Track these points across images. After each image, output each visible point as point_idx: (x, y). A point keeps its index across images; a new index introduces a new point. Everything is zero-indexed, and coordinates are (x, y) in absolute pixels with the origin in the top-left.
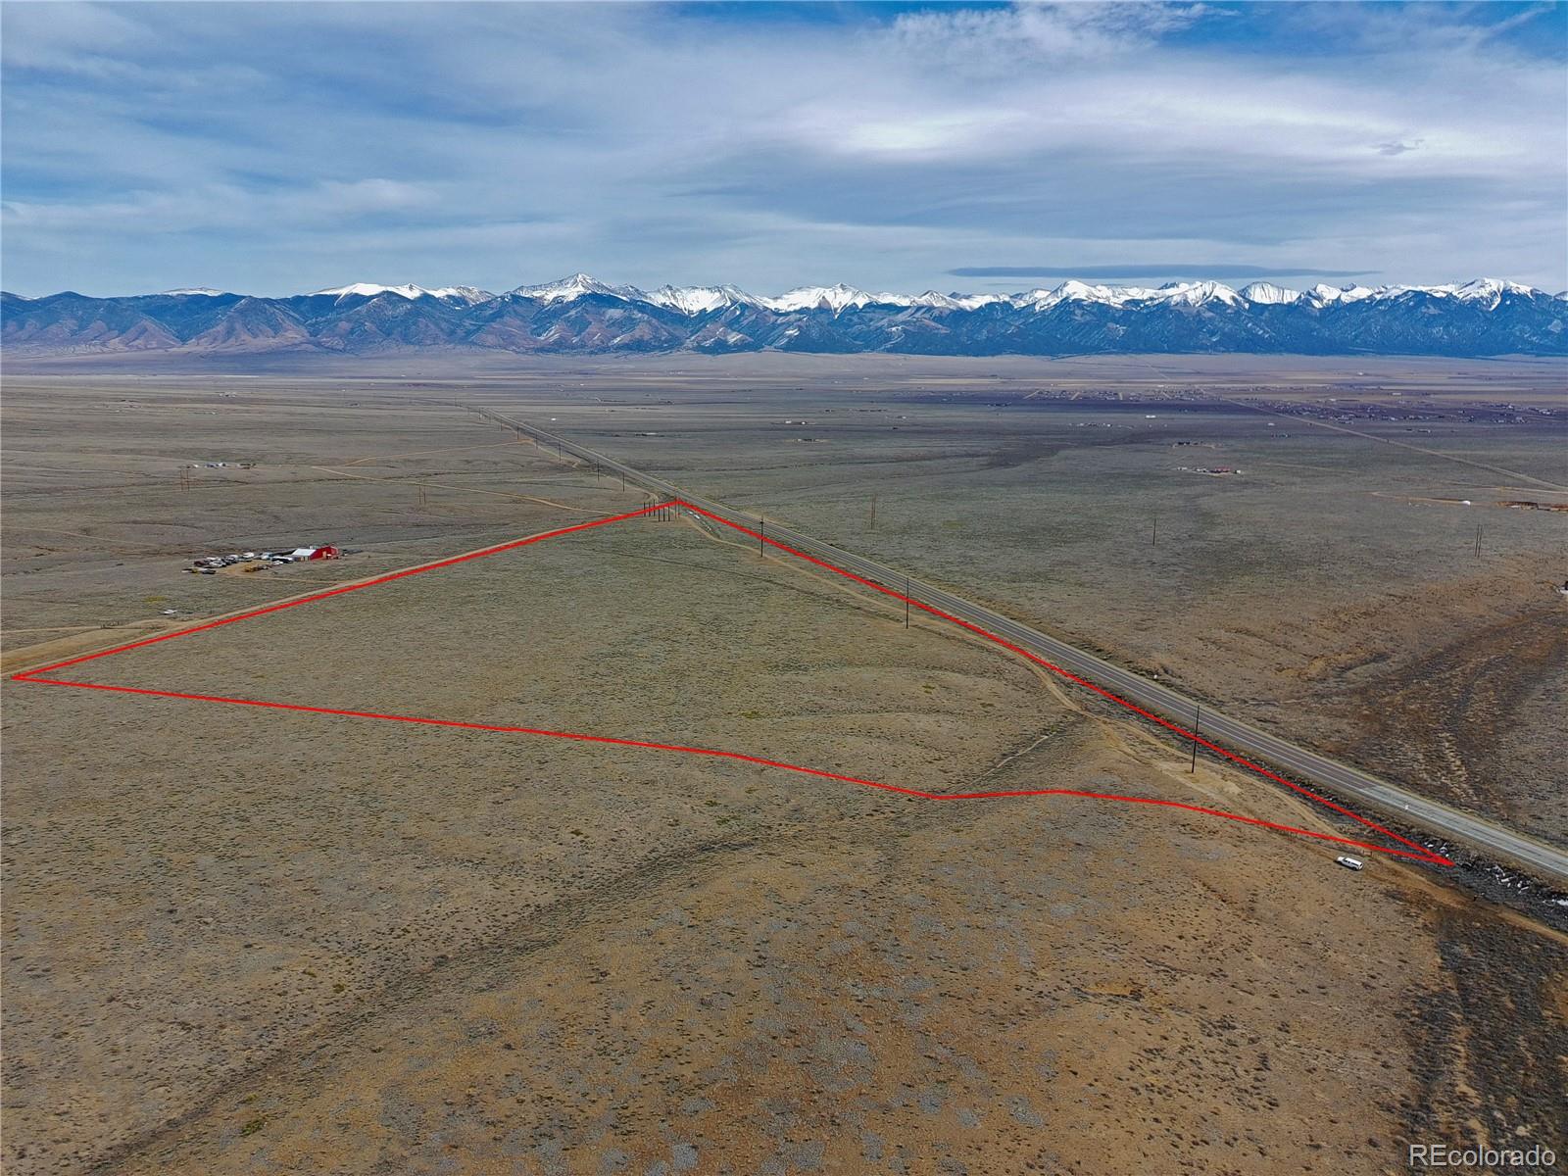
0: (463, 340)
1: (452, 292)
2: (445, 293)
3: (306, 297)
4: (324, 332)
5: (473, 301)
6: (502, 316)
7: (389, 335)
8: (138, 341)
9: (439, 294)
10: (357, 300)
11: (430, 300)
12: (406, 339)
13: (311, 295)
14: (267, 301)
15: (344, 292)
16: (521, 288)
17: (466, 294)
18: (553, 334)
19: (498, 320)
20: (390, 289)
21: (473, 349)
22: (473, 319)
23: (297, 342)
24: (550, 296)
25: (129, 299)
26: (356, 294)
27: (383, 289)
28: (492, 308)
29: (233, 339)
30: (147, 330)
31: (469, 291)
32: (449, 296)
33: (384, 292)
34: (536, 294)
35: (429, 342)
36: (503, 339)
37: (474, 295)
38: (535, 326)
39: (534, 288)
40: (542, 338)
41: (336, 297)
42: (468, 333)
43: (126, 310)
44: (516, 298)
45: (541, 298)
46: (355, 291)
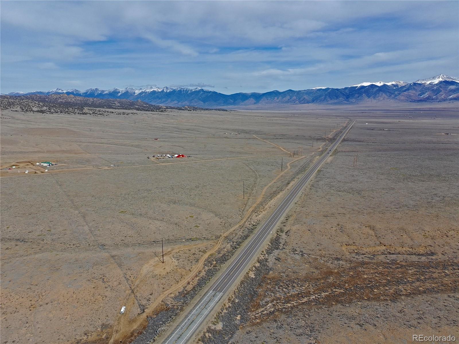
0: (393, 98)
1: (394, 83)
2: (391, 84)
3: (348, 88)
4: (351, 97)
5: (400, 85)
6: (408, 90)
7: (370, 97)
8: (302, 101)
9: (389, 84)
10: (363, 87)
11: (386, 86)
12: (374, 98)
13: (350, 87)
14: (337, 90)
15: (359, 85)
16: (418, 80)
17: (398, 83)
18: (426, 95)
19: (407, 91)
20: (373, 83)
21: (396, 101)
22: (398, 91)
23: (342, 100)
24: (428, 83)
25: (303, 90)
26: (363, 86)
27: (371, 84)
28: (406, 88)
29: (326, 100)
30: (305, 98)
31: (400, 82)
32: (392, 85)
33: (371, 85)
34: (423, 82)
35: (382, 99)
36: (407, 97)
37: (402, 83)
38: (420, 93)
39: (423, 80)
40: (422, 97)
41: (357, 87)
42: (396, 96)
43: (301, 93)
44: (415, 84)
45: (425, 83)
46: (362, 85)
